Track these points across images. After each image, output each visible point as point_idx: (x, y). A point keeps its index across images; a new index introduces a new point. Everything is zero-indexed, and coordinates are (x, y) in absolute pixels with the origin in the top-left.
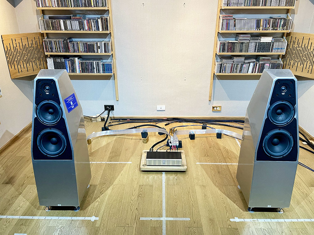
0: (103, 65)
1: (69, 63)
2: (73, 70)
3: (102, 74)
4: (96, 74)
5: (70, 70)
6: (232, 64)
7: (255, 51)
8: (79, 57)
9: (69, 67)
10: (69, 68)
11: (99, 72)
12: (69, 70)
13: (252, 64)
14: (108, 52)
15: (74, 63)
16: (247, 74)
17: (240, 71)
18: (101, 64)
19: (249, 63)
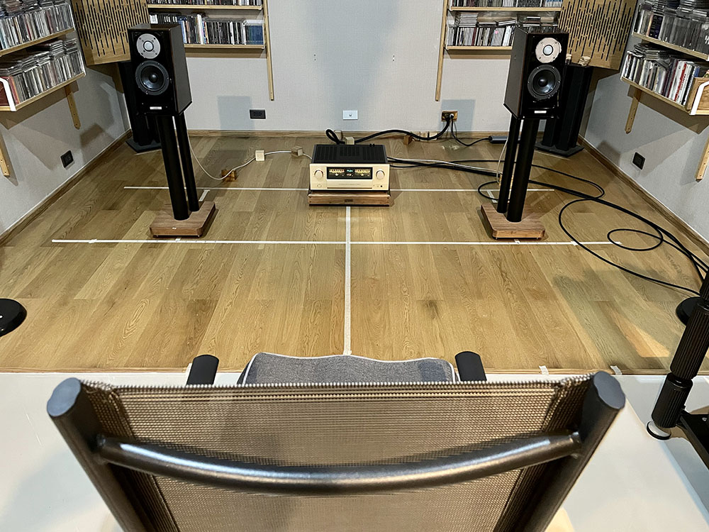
0: (246, 27)
1: (185, 23)
2: (194, 39)
3: (245, 45)
4: (233, 45)
5: (187, 38)
6: (475, 28)
7: (514, 5)
8: (203, 13)
9: (186, 31)
10: (187, 34)
11: (240, 43)
12: (185, 38)
13: (509, 28)
14: (256, 4)
15: (195, 25)
16: (501, 48)
17: (489, 42)
18: (243, 26)
19: (505, 27)
